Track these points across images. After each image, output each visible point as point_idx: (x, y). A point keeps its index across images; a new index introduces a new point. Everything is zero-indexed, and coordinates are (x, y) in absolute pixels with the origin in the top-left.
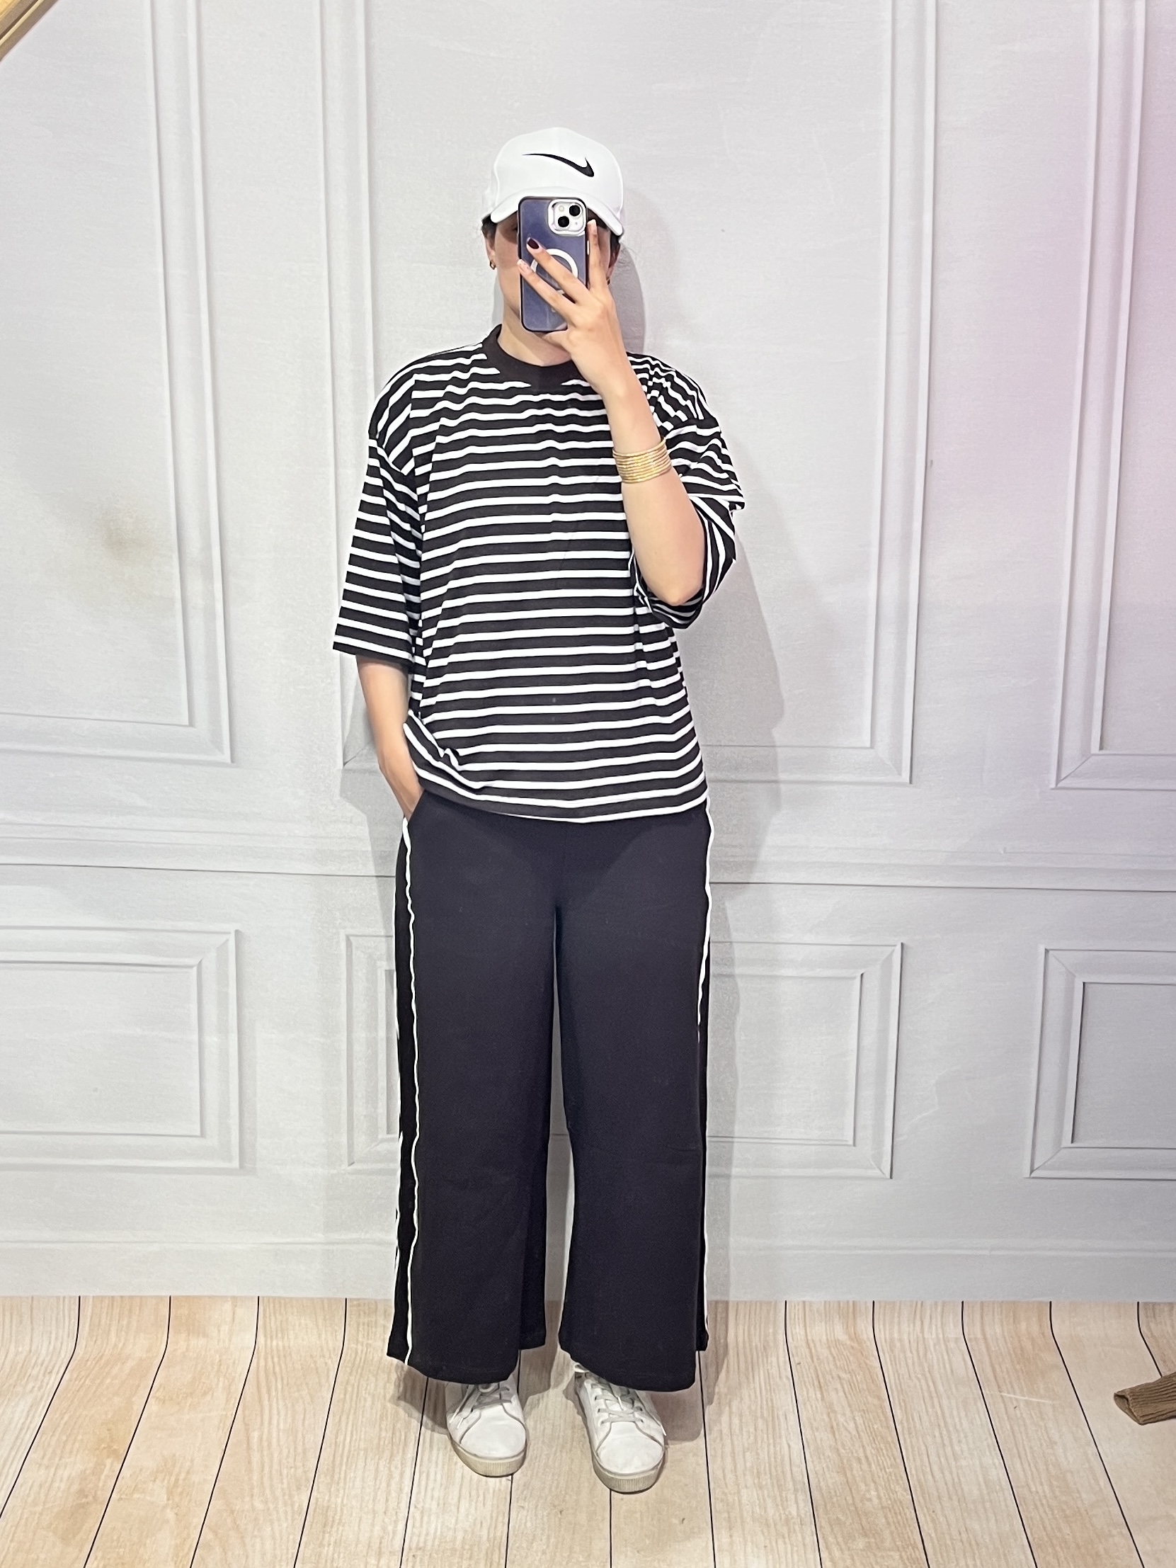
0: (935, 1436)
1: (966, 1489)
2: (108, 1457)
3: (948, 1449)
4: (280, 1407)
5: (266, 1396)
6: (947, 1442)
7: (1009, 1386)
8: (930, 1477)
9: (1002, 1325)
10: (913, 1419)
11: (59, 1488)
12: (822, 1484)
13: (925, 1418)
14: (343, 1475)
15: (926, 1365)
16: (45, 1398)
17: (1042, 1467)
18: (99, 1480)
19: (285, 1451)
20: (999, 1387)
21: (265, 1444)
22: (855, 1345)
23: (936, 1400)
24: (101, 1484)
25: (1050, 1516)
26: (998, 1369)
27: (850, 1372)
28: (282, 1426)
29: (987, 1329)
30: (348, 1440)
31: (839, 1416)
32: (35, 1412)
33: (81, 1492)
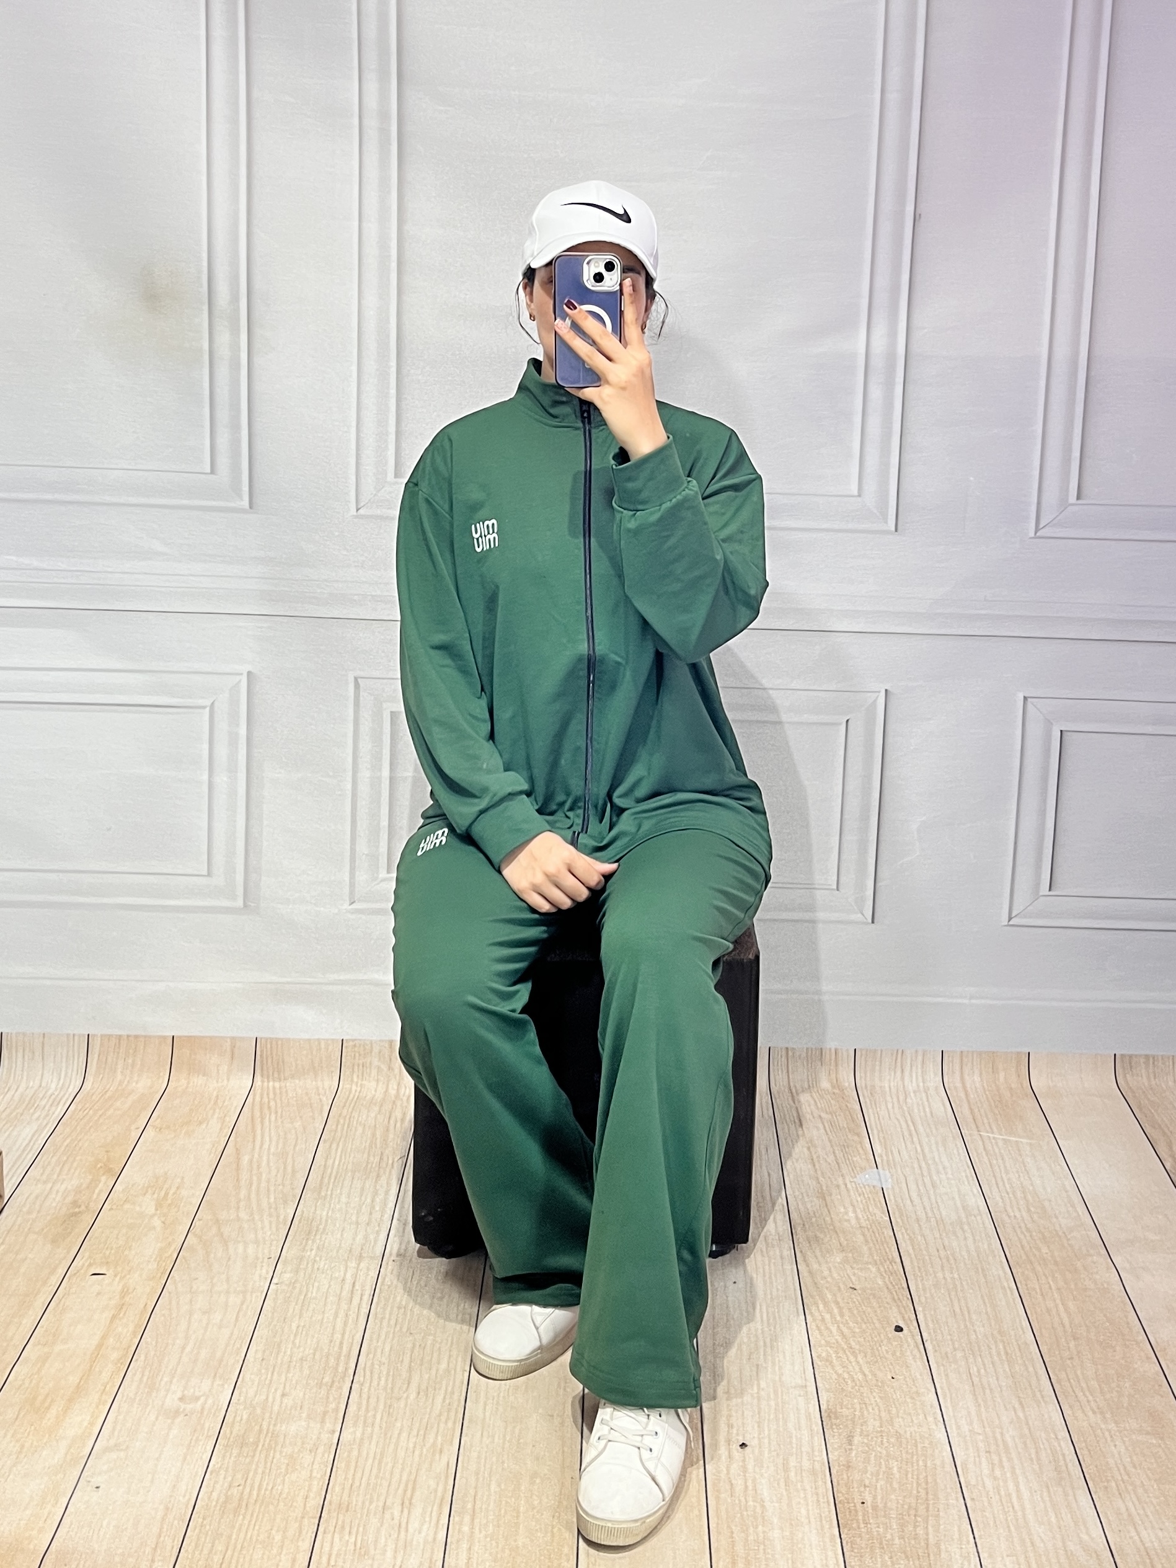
0: (914, 1168)
1: (944, 1213)
2: (103, 1174)
3: (927, 1180)
4: (273, 1134)
5: (259, 1127)
6: (925, 1173)
7: (988, 1128)
8: (908, 1202)
9: (981, 1074)
10: (892, 1153)
11: (54, 1199)
12: (800, 1206)
13: (904, 1153)
14: (329, 1193)
15: (905, 1108)
16: (50, 1125)
17: (1019, 1194)
18: (94, 1193)
19: (274, 1172)
20: (977, 1127)
21: (255, 1166)
22: (836, 1091)
23: (915, 1139)
24: (95, 1196)
25: (1028, 1238)
26: (976, 1111)
27: (831, 1113)
28: (272, 1150)
29: (966, 1077)
30: (337, 1163)
31: (819, 1149)
32: (40, 1135)
33: (75, 1203)
